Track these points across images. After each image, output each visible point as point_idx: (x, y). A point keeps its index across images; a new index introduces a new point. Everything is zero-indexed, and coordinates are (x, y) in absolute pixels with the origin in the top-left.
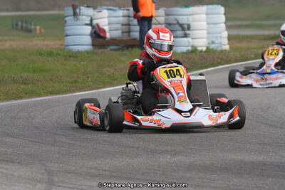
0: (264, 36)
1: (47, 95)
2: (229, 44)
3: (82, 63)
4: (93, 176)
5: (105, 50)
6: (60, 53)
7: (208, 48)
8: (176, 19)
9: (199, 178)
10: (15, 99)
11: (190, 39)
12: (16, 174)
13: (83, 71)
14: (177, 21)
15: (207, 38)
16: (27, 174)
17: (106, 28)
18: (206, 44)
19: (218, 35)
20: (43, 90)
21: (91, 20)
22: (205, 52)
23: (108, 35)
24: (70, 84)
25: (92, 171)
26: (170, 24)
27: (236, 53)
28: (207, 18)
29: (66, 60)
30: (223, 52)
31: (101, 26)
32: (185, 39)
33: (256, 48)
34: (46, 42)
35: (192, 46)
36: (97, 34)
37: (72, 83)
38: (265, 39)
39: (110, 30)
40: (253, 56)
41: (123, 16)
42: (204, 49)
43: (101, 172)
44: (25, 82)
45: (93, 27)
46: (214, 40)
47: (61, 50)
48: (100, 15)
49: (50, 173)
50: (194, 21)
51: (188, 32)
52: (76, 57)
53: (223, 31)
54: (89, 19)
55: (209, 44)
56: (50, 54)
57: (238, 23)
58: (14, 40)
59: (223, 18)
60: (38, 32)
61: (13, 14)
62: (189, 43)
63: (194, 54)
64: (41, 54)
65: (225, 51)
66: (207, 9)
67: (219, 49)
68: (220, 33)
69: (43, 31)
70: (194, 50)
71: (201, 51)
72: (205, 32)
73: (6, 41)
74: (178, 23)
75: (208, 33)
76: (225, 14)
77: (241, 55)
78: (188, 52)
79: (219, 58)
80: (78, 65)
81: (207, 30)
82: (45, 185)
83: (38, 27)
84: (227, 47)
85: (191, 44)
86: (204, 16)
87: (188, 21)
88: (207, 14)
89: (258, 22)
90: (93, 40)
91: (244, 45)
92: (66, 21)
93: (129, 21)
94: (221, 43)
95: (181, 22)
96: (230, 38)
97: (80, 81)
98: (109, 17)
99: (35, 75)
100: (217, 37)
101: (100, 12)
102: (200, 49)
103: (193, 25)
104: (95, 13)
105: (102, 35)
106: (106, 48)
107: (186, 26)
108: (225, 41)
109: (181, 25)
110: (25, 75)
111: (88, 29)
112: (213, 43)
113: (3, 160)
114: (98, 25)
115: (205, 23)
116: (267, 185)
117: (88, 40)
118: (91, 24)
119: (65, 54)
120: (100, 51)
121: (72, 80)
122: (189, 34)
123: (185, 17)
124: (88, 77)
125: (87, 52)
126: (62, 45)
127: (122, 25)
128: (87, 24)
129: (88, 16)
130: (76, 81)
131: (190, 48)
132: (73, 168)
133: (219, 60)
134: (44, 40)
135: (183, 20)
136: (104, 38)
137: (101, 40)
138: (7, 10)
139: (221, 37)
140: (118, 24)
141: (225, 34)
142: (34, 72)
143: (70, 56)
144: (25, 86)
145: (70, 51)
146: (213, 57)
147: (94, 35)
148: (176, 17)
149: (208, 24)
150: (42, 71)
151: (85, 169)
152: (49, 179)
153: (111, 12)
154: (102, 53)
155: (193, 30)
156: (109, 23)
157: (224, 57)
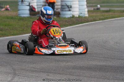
1: (11, 36)
2: (88, 14)
3: (26, 22)
5: (35, 16)
6: (16, 17)
7: (79, 16)
8: (65, 4)
11: (71, 12)
13: (26, 25)
14: (66, 4)
15: (79, 12)
16: (5, 70)
17: (36, 7)
18: (78, 14)
19: (83, 10)
20: (9, 33)
21: (29, 4)
22: (78, 17)
23: (36, 10)
24: (21, 31)
26: (63, 6)
27: (91, 18)
28: (79, 3)
29: (19, 20)
30: (85, 17)
31: (33, 6)
32: (69, 12)
35: (73, 15)
36: (32, 10)
37: (21, 30)
38: (103, 12)
39: (37, 8)
40: (98, 19)
41: (43, 2)
42: (78, 16)
44: (2, 30)
45: (30, 7)
46: (82, 12)
47: (16, 16)
48: (33, 1)
50: (73, 4)
51: (70, 9)
52: (23, 19)
53: (85, 9)
54: (28, 3)
55: (80, 14)
56: (12, 18)
57: (91, 5)
59: (85, 3)
62: (71, 13)
63: (73, 18)
64: (8, 18)
65: (86, 17)
67: (84, 16)
68: (84, 9)
70: (73, 17)
71: (76, 17)
72: (78, 9)
75: (79, 9)
76: (86, 1)
77: (94, 19)
78: (71, 18)
79: (85, 20)
80: (24, 23)
84: (87, 15)
85: (72, 14)
86: (77, 2)
87: (71, 4)
88: (79, 1)
90: (30, 12)
91: (94, 14)
92: (18, 4)
93: (45, 4)
94: (84, 14)
95: (68, 5)
96: (88, 11)
97: (25, 30)
98: (37, 2)
99: (6, 27)
102: (75, 16)
103: (73, 6)
104: (31, 1)
105: (34, 10)
106: (36, 16)
107: (70, 7)
108: (86, 13)
109: (68, 6)
111: (28, 8)
112: (81, 13)
114: (32, 6)
117: (28, 12)
118: (29, 5)
119: (18, 18)
120: (33, 17)
121: (22, 29)
122: (71, 10)
123: (69, 3)
124: (28, 28)
125: (28, 17)
126: (16, 14)
127: (43, 6)
128: (27, 6)
129: (28, 2)
130: (23, 30)
131: (71, 16)
133: (84, 21)
135: (69, 4)
137: (34, 12)
140: (40, 5)
141: (86, 10)
142: (5, 26)
143: (20, 19)
144: (2, 32)
145: (21, 17)
146: (81, 20)
147: (31, 10)
149: (79, 5)
150: (9, 25)
154: (34, 17)
155: (73, 8)
156: (37, 5)
157: (86, 20)
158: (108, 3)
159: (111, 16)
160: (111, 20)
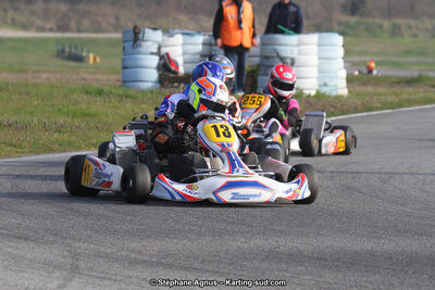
0: (397, 77)
2: (347, 87)
3: (144, 106)
4: (134, 263)
5: (176, 89)
6: (114, 90)
7: (318, 92)
8: (275, 51)
9: (280, 271)
10: (45, 152)
12: (29, 256)
14: (277, 53)
15: (318, 78)
17: (180, 60)
18: (317, 87)
19: (334, 75)
20: (84, 141)
21: (159, 48)
22: (315, 97)
23: (181, 71)
25: (133, 256)
26: (267, 58)
27: (357, 100)
28: (319, 51)
29: (119, 102)
30: (338, 98)
31: (172, 56)
33: (384, 95)
34: (96, 76)
36: (166, 66)
38: (398, 83)
39: (185, 62)
41: (204, 44)
42: (313, 93)
43: (146, 258)
44: (60, 129)
45: (161, 58)
46: (327, 81)
48: (172, 40)
49: (76, 256)
50: (300, 54)
52: (136, 98)
53: (340, 69)
54: (156, 46)
55: (320, 86)
56: (100, 93)
58: (55, 72)
59: (341, 52)
60: (91, 61)
61: (59, 35)
64: (87, 93)
65: (342, 96)
66: (319, 38)
67: (334, 94)
68: (336, 72)
69: (98, 60)
70: (299, 94)
71: (309, 96)
72: (316, 69)
73: (43, 71)
74: (278, 56)
75: (320, 72)
76: (343, 46)
79: (336, 107)
81: (318, 67)
82: (65, 273)
83: (91, 56)
84: (344, 92)
86: (314, 48)
87: (292, 54)
88: (319, 45)
89: (395, 59)
90: (160, 76)
91: (370, 89)
92: (124, 48)
93: (211, 50)
94: (336, 86)
95: (283, 54)
96: (350, 80)
98: (184, 44)
99: (75, 120)
100: (331, 77)
101: (172, 36)
102: (307, 92)
103: (299, 59)
104: (166, 38)
105: (173, 68)
106: (177, 87)
107: (289, 61)
108: (343, 83)
109: (282, 59)
110: (61, 120)
111: (155, 61)
112: (325, 85)
113: (14, 236)
114: (167, 54)
115: (316, 58)
116: (371, 283)
117: (153, 75)
118: (158, 53)
119: (121, 92)
123: (288, 48)
125: (152, 92)
126: (119, 80)
127: (203, 56)
128: (152, 53)
129: (154, 42)
132: (109, 251)
133: (332, 110)
134: (94, 74)
135: (286, 52)
136: (176, 73)
137: (172, 75)
138: (51, 30)
139: (337, 77)
140: (196, 54)
141: (343, 74)
142: (74, 116)
143: (127, 97)
144: (60, 135)
146: (324, 105)
147: (162, 68)
148: (276, 47)
149: (320, 59)
150: (85, 115)
151: (124, 253)
152: (72, 265)
153: (187, 37)
155: (298, 66)
156: (184, 54)
157: (339, 105)
158: (422, 54)
159: (421, 95)
160: (422, 110)
